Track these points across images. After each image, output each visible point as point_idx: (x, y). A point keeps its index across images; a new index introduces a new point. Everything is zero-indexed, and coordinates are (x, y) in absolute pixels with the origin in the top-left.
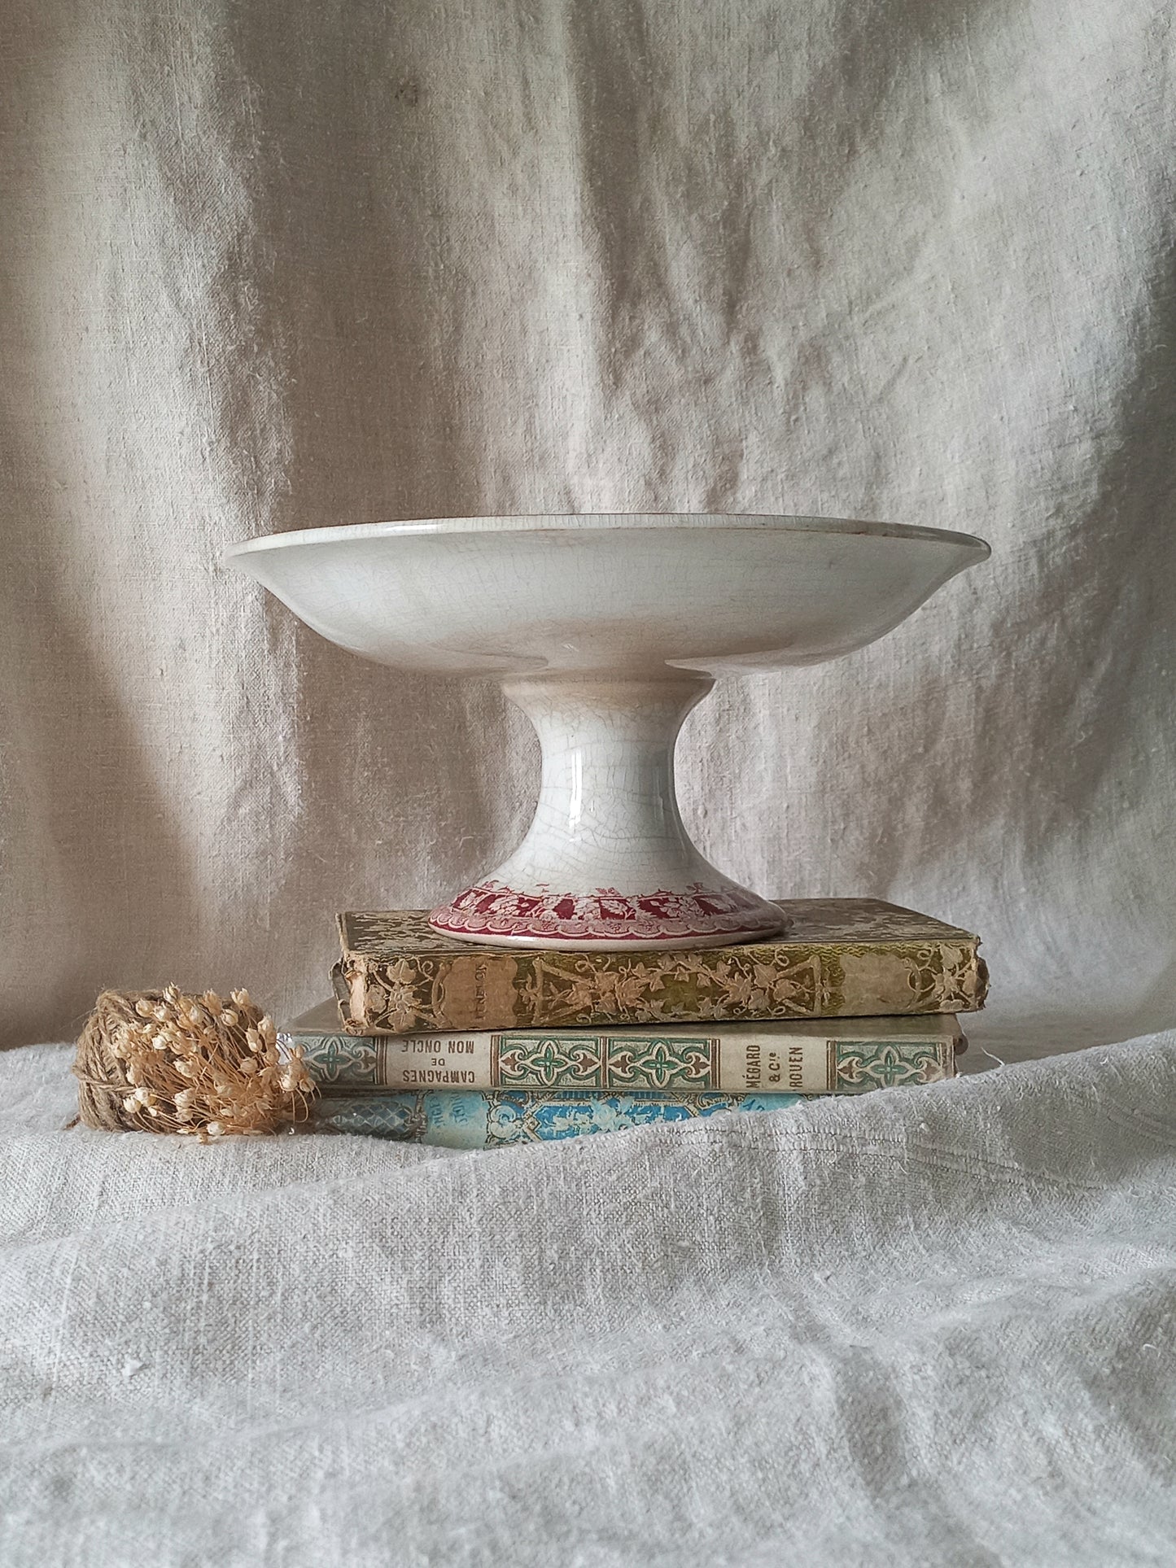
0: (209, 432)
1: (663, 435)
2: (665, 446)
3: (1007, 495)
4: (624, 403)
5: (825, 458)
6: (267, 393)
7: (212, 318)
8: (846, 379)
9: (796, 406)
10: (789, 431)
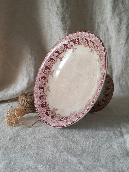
0: (60, 22)
2: (121, 20)
4: (115, 14)
6: (67, 16)
7: (60, 6)
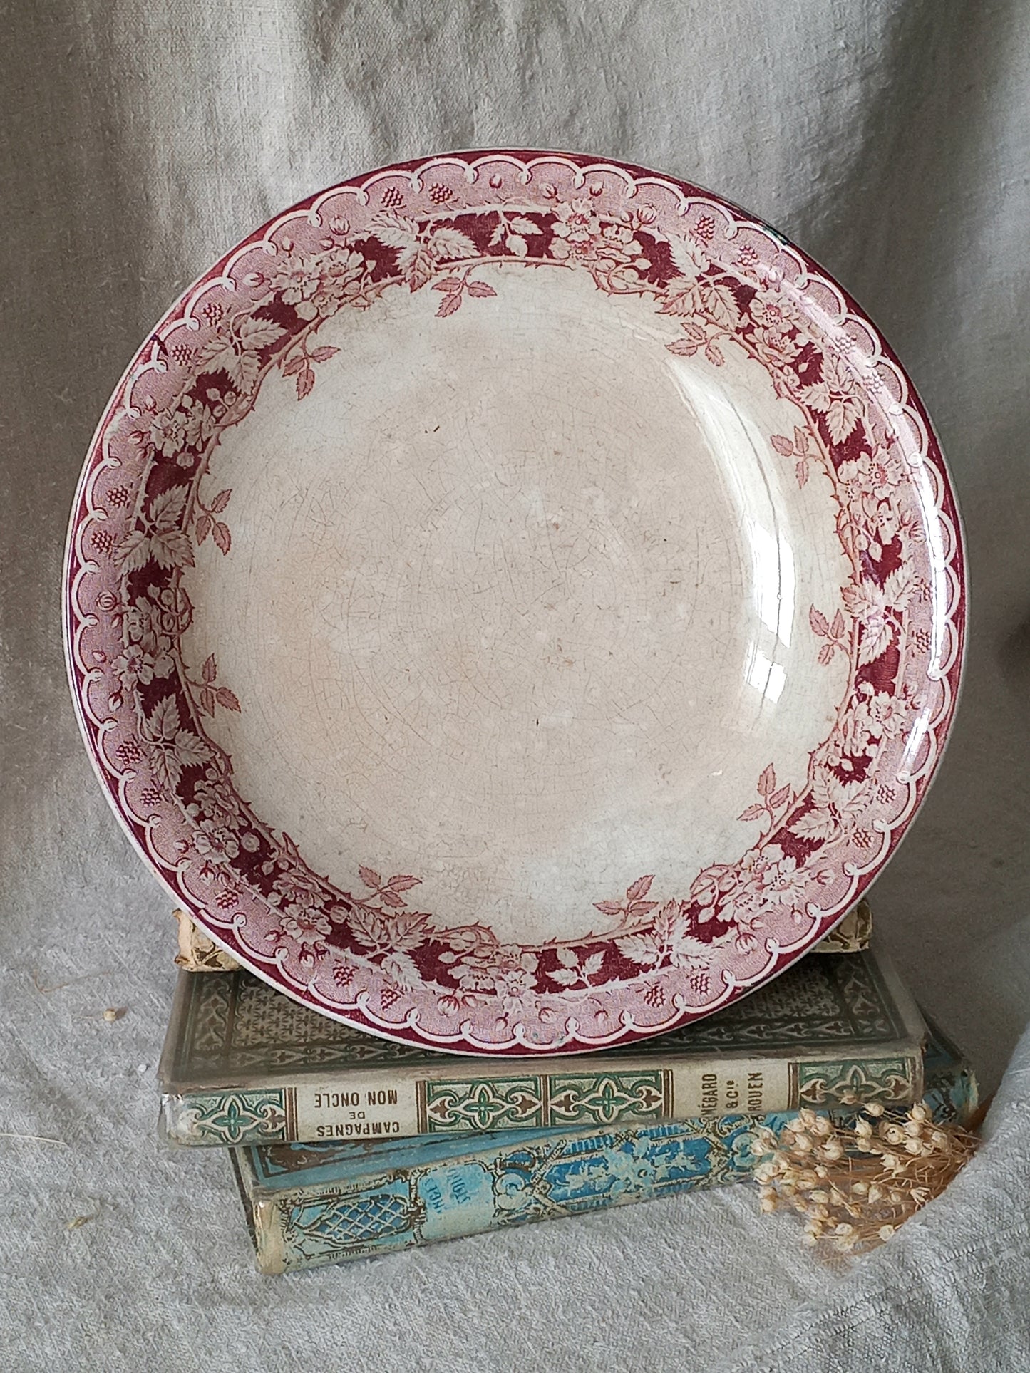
1: (383, 119)
3: (771, 159)
4: (335, 83)
5: (567, 124)
8: (581, 12)
9: (530, 56)
10: (524, 94)
